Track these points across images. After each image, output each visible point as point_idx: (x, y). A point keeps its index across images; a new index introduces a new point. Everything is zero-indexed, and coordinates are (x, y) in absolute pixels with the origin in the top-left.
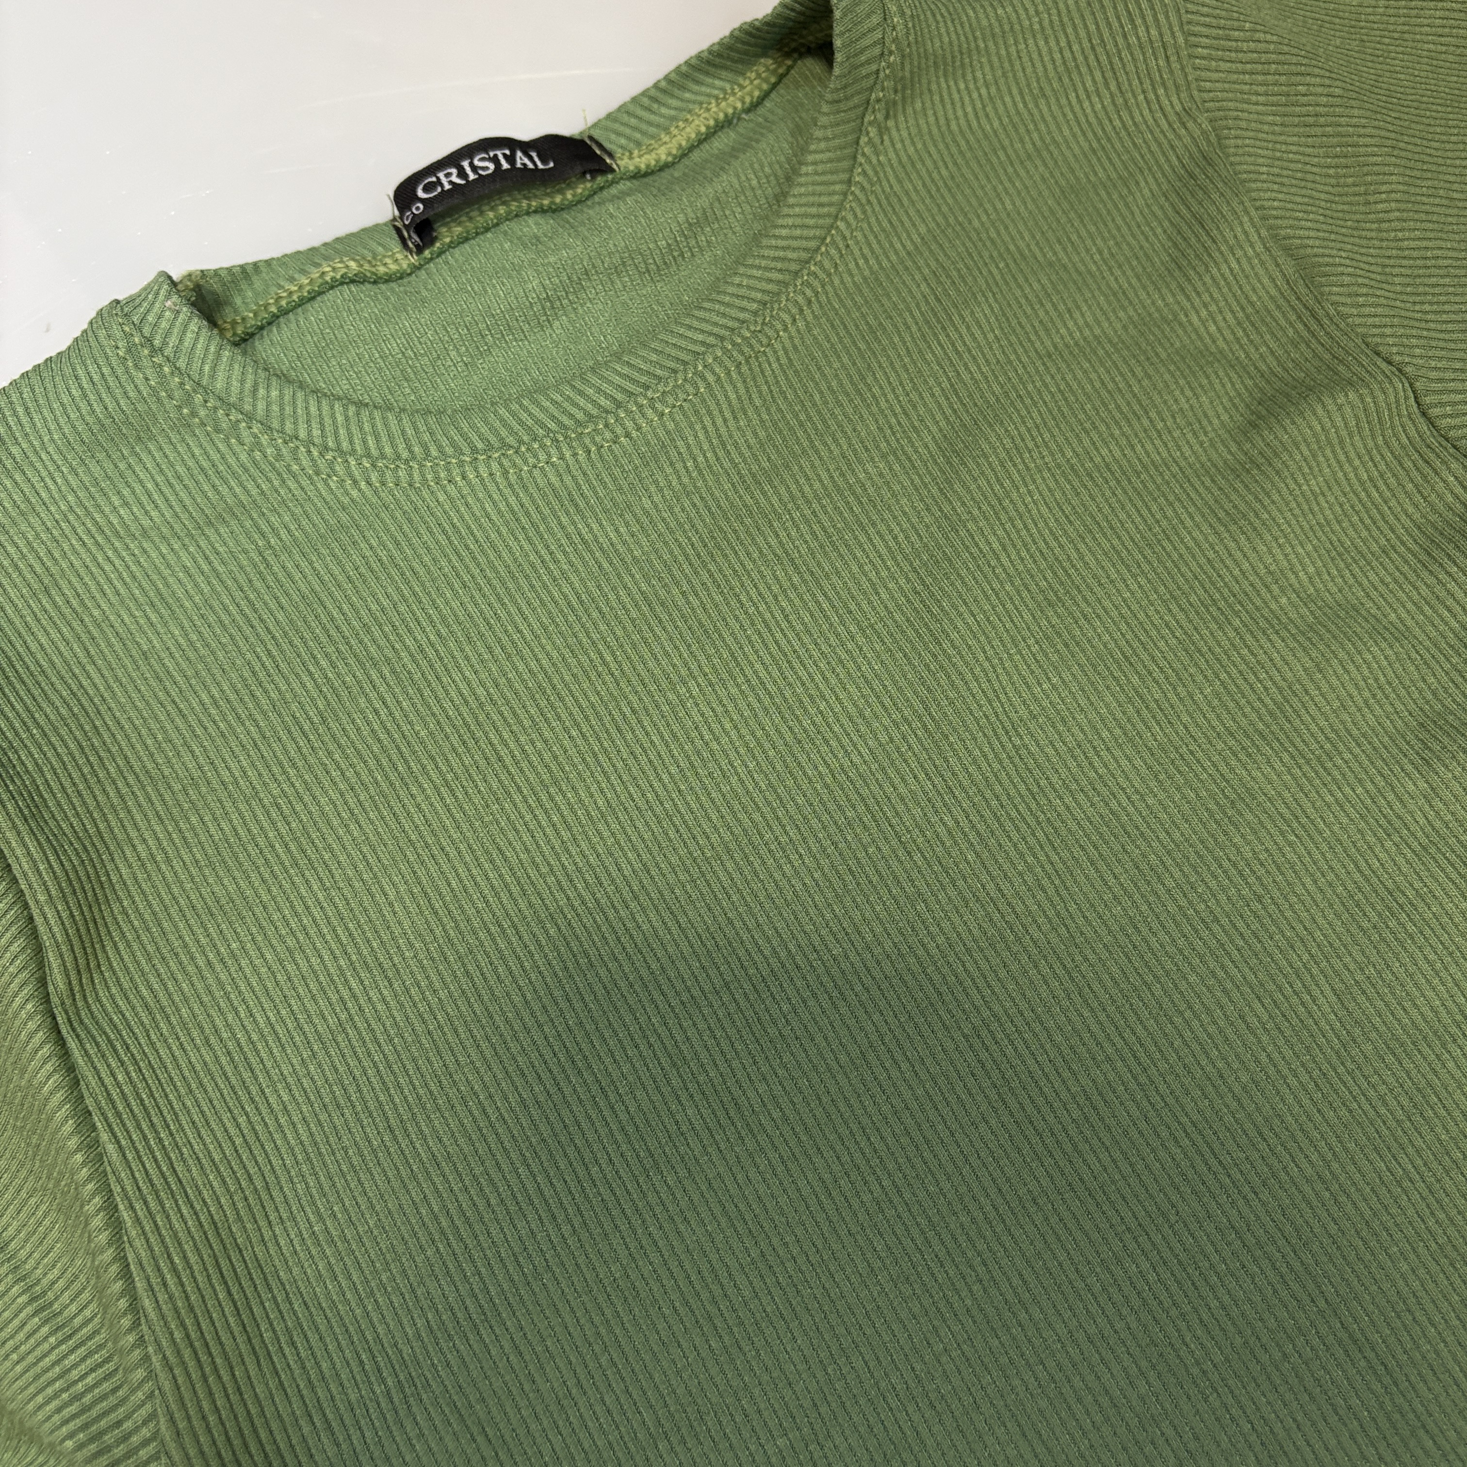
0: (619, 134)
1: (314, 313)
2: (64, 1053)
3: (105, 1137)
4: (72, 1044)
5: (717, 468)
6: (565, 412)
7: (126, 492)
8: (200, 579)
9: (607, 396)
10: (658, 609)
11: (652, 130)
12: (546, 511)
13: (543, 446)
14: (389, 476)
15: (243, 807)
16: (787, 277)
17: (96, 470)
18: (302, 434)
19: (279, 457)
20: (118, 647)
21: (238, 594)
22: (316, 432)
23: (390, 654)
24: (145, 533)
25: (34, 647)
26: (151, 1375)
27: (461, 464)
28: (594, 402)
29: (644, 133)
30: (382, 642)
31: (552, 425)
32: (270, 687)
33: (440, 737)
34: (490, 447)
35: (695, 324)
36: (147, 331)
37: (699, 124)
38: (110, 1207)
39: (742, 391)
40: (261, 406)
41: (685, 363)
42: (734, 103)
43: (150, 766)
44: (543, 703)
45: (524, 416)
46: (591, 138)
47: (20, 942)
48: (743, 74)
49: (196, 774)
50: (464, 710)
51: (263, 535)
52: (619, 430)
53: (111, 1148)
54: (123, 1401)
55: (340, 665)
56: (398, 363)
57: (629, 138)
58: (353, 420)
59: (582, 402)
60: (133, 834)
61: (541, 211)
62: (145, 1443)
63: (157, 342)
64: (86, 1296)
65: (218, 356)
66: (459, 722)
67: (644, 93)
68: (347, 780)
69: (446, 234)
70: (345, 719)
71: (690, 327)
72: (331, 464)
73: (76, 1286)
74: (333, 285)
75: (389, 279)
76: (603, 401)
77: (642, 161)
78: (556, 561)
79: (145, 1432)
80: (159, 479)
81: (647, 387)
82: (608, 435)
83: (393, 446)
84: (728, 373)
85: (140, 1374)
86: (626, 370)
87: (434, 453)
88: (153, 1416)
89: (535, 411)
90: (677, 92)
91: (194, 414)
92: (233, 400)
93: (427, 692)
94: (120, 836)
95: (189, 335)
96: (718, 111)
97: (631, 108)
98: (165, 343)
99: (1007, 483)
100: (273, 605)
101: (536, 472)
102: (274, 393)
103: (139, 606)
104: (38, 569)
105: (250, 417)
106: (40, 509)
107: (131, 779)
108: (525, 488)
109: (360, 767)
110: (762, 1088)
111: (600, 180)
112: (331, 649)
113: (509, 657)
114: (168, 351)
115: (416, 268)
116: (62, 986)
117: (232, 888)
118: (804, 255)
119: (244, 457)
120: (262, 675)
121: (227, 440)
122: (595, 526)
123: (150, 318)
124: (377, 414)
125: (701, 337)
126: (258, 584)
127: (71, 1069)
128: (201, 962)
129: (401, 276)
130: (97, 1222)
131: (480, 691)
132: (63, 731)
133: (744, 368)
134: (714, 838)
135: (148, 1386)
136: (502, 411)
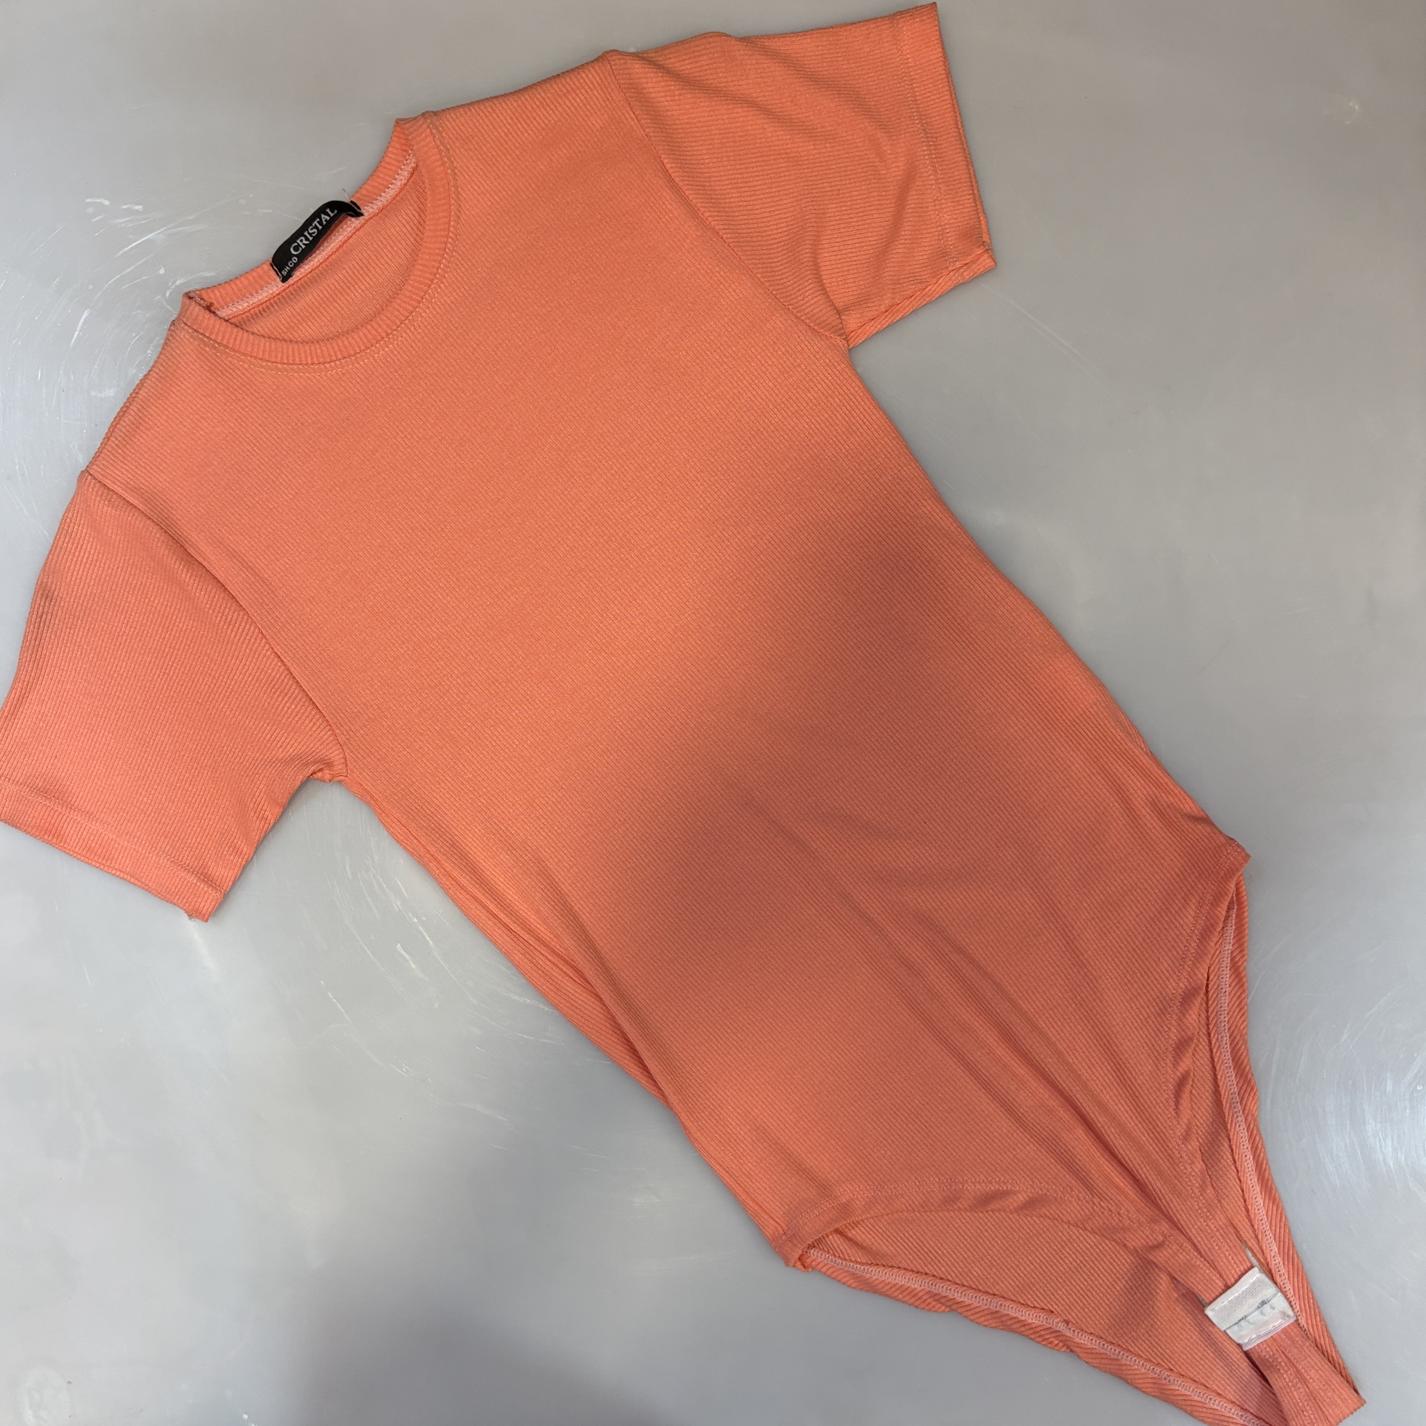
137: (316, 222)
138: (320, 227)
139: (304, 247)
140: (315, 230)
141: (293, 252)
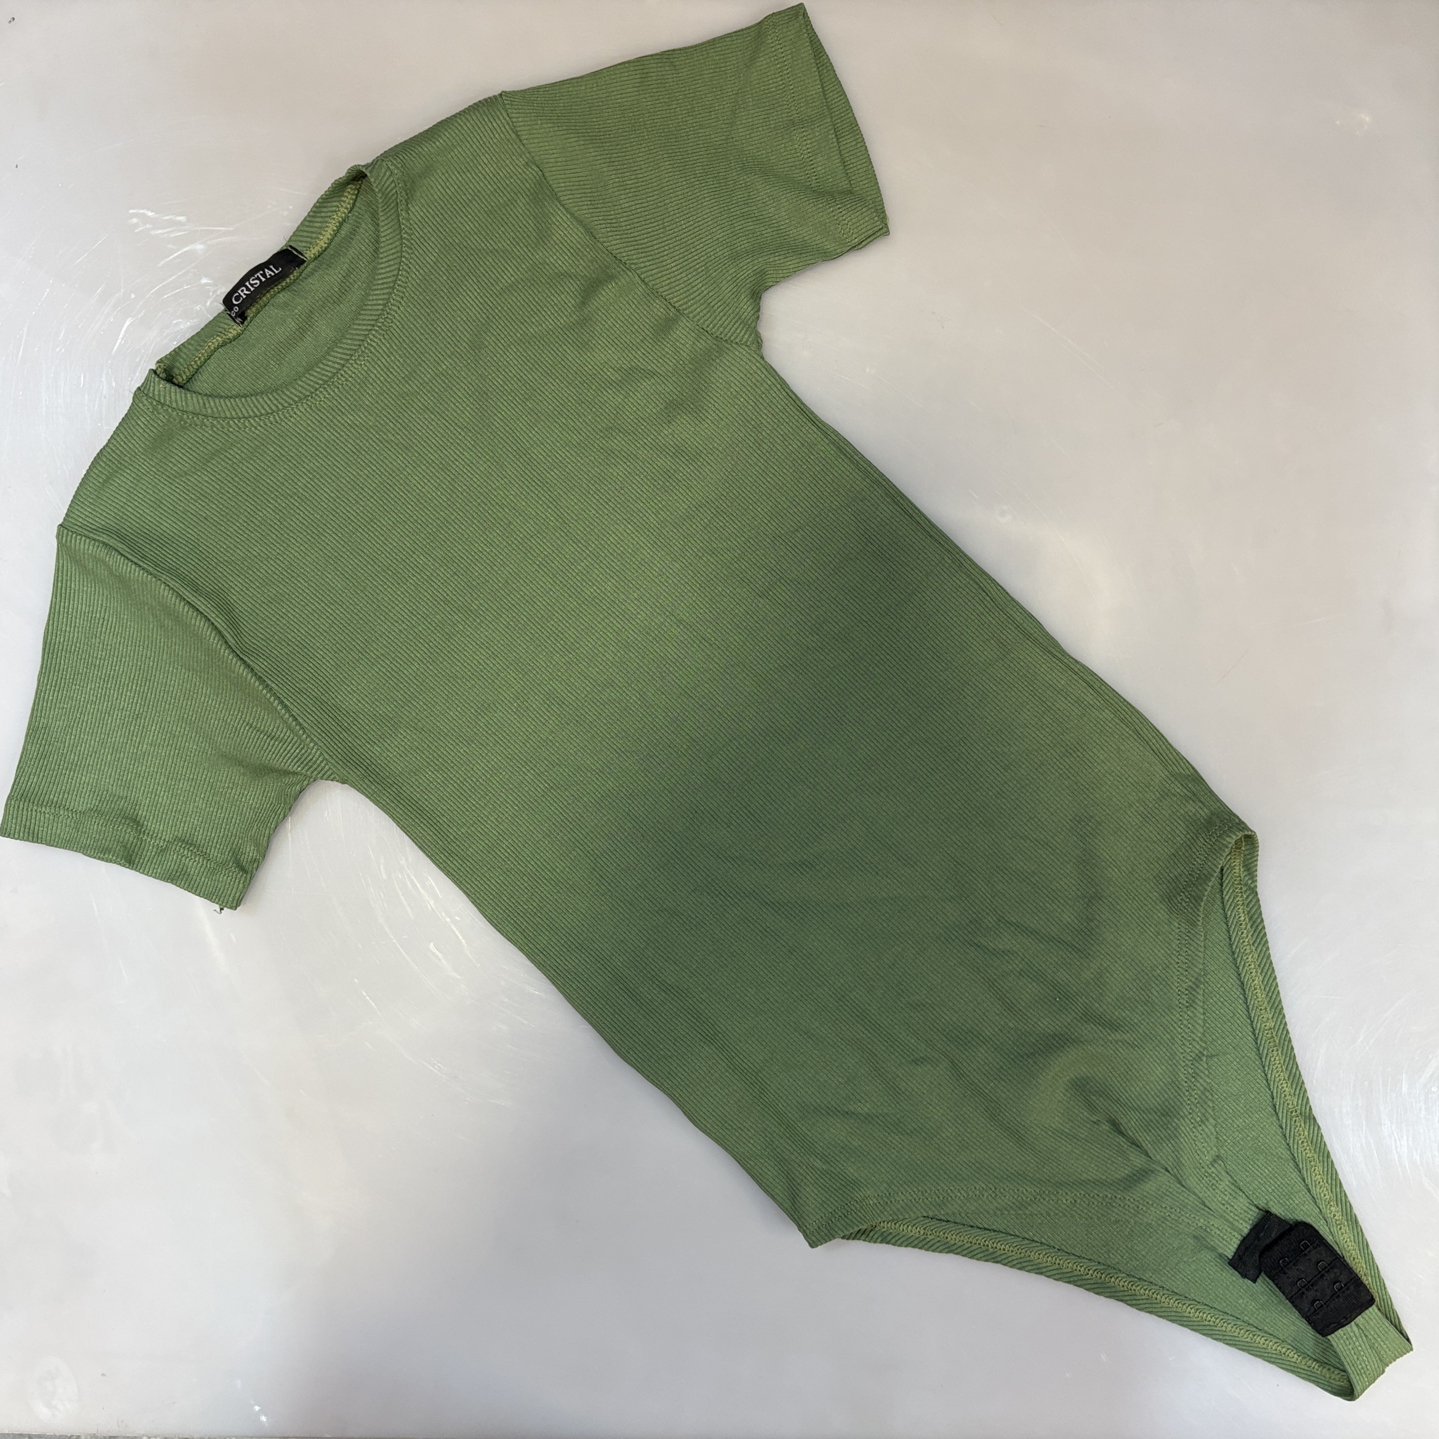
0: (301, 241)
1: (212, 364)
2: (245, 662)
3: (270, 683)
4: (246, 659)
5: (389, 380)
6: (324, 375)
7: (173, 460)
8: (213, 483)
9: (338, 363)
10: (386, 444)
11: (314, 235)
12: (331, 417)
13: (321, 392)
14: (267, 421)
15: (266, 562)
16: (390, 290)
17: (159, 456)
18: (229, 416)
19: (223, 427)
20: (195, 519)
21: (230, 485)
22: (234, 413)
23: (295, 491)
24: (186, 473)
25: (164, 529)
26: (316, 744)
27: (293, 409)
28: (333, 367)
29: (311, 238)
30: (290, 487)
31: (321, 382)
32: (257, 516)
33: (325, 516)
34: (301, 399)
35: (361, 322)
36: (157, 398)
37: (332, 227)
38: (282, 702)
39: (388, 345)
40: (209, 410)
41: (363, 341)
42: (343, 211)
43: (226, 558)
44: (357, 493)
45: (309, 382)
46: (291, 246)
47: (214, 632)
48: (342, 196)
49: (244, 556)
50: (330, 504)
51: (230, 459)
52: (347, 376)
53: (273, 685)
54: (310, 754)
55: (279, 500)
56: (252, 374)
57: (306, 242)
58: (246, 404)
59: (328, 369)
60: (231, 584)
61: (283, 289)
62: (322, 762)
63: (162, 401)
64: (285, 730)
65: (186, 397)
66: (329, 509)
67: (305, 220)
68: (298, 542)
69: (250, 313)
70: (288, 520)
71: (359, 325)
72: (243, 424)
73: (280, 729)
74: (216, 349)
75: (235, 339)
76: (336, 366)
77: (315, 251)
78: (342, 436)
79: (321, 759)
80: (183, 451)
81: (351, 355)
82: (343, 379)
83: (264, 409)
84: (380, 340)
85: (312, 745)
86: (341, 351)
87: (281, 407)
88: (321, 754)
89: (312, 378)
90: (318, 215)
91: (186, 423)
92: (198, 411)
93: (314, 502)
94: (227, 586)
95: (173, 394)
96: (338, 217)
97: (302, 228)
98: (165, 400)
99: (498, 356)
100: (244, 485)
101: (322, 403)
102: (212, 404)
103: (195, 501)
104: (153, 499)
105: (206, 416)
106: (144, 477)
107: (222, 565)
108: (320, 410)
109: (301, 536)
110: (477, 602)
111: (302, 267)
112: (273, 496)
113: (338, 479)
114: (168, 403)
115: (243, 331)
116: (233, 642)
117: (274, 592)
118: (394, 278)
119: (210, 432)
120: (252, 513)
121: (201, 427)
122: (351, 417)
123: (156, 393)
124: (253, 398)
125: (365, 328)
126: (236, 479)
127: (249, 666)
128: (274, 619)
129: (239, 335)
130: (279, 707)
131: (332, 495)
132: (191, 556)
133: (386, 336)
134: (434, 524)
135: (316, 747)
136: (300, 383)
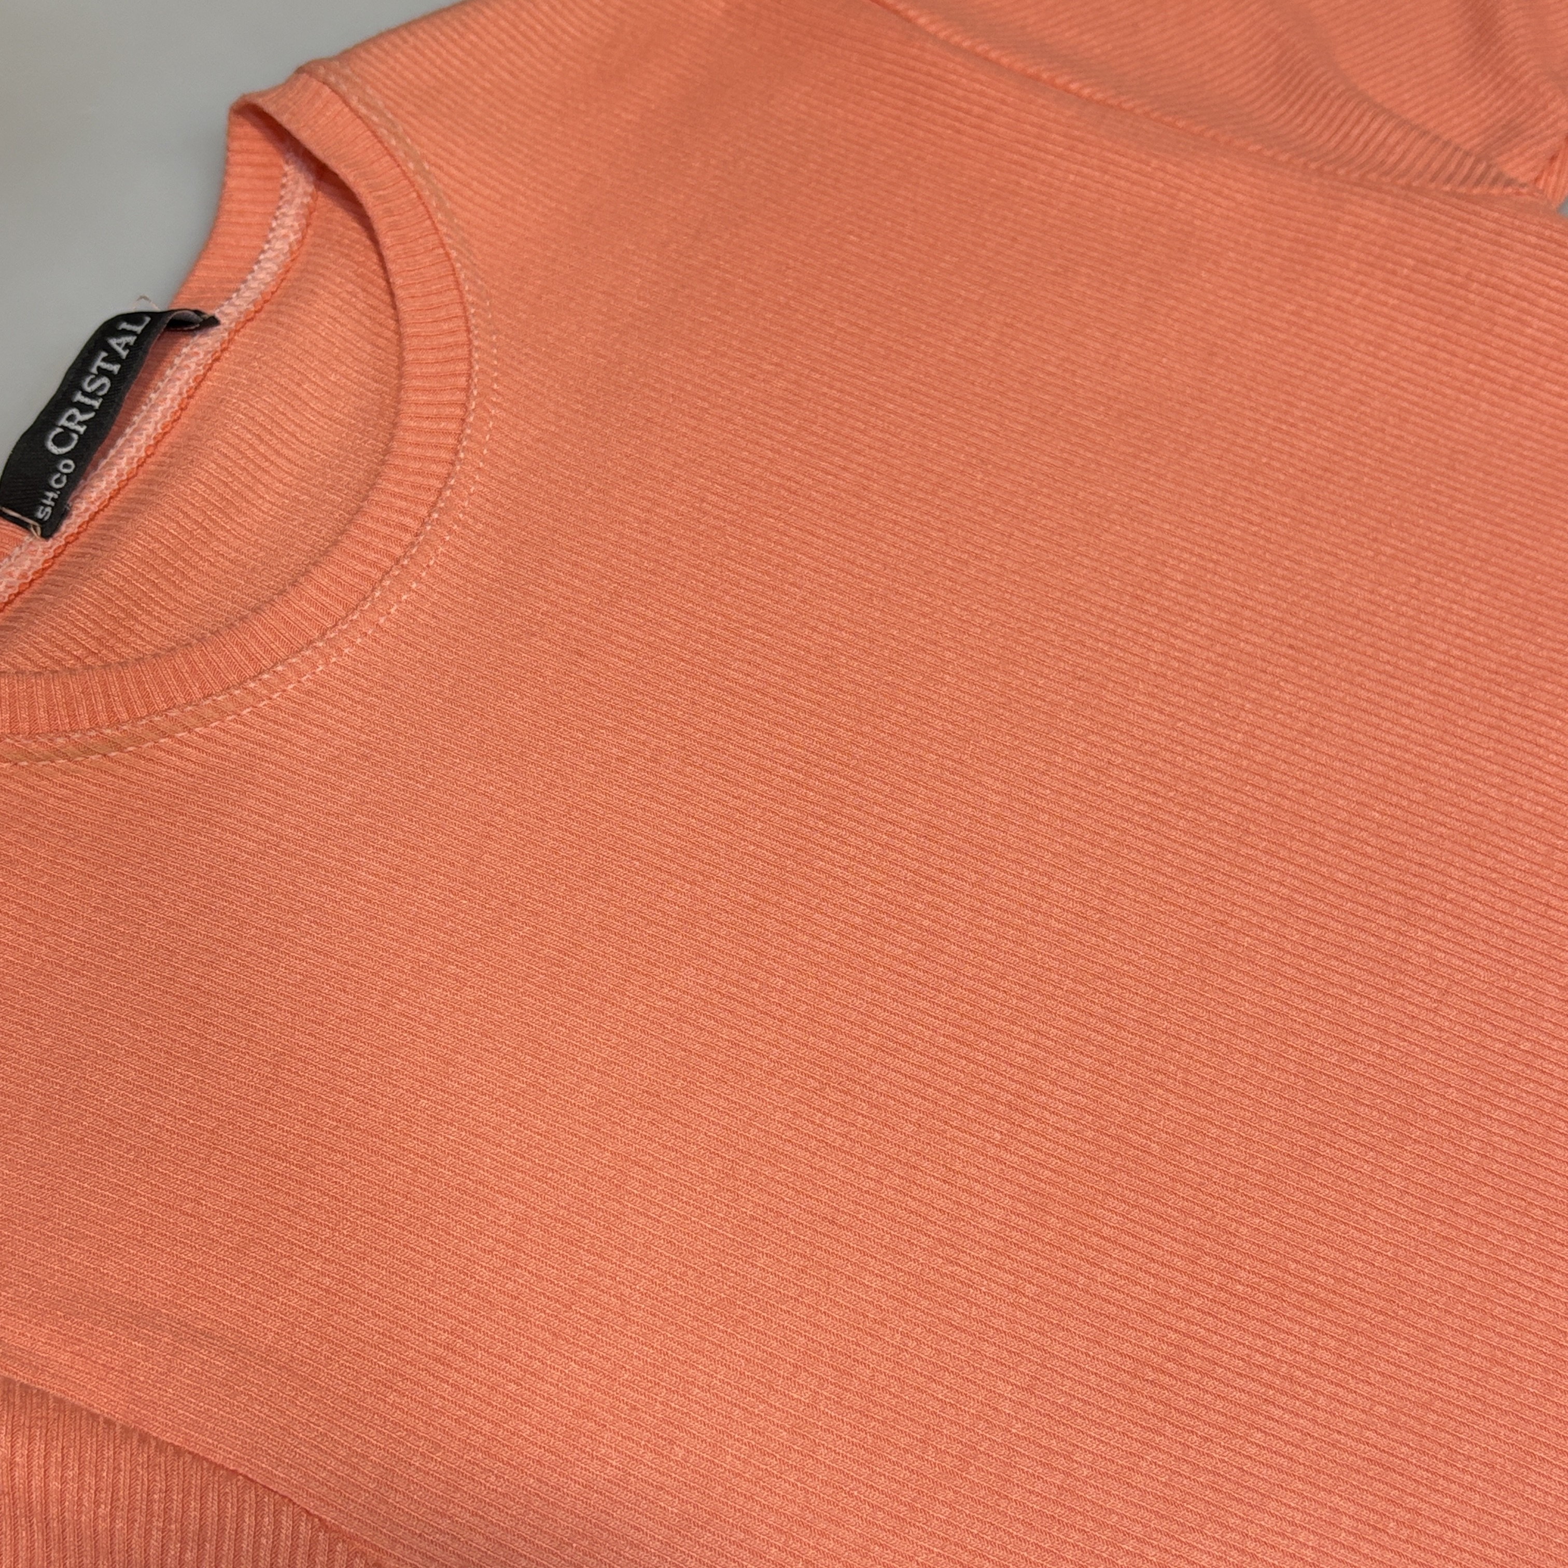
137: (99, 363)
138: (115, 368)
139: (82, 429)
140: (105, 380)
141: (55, 450)
